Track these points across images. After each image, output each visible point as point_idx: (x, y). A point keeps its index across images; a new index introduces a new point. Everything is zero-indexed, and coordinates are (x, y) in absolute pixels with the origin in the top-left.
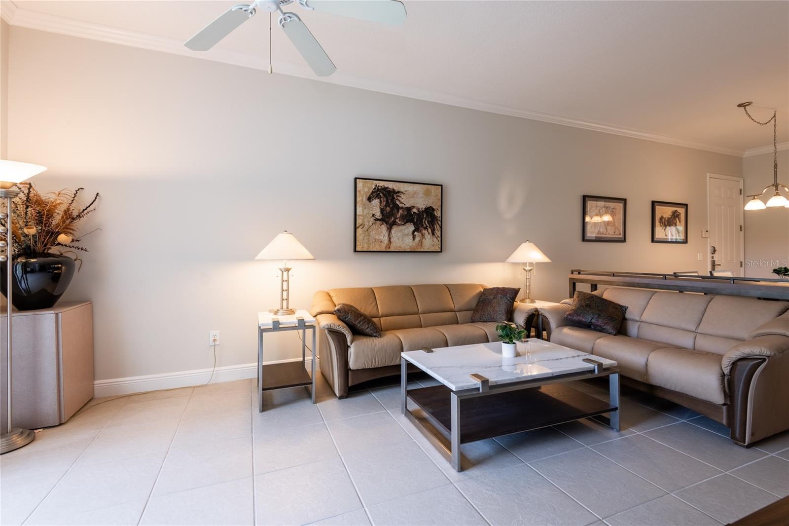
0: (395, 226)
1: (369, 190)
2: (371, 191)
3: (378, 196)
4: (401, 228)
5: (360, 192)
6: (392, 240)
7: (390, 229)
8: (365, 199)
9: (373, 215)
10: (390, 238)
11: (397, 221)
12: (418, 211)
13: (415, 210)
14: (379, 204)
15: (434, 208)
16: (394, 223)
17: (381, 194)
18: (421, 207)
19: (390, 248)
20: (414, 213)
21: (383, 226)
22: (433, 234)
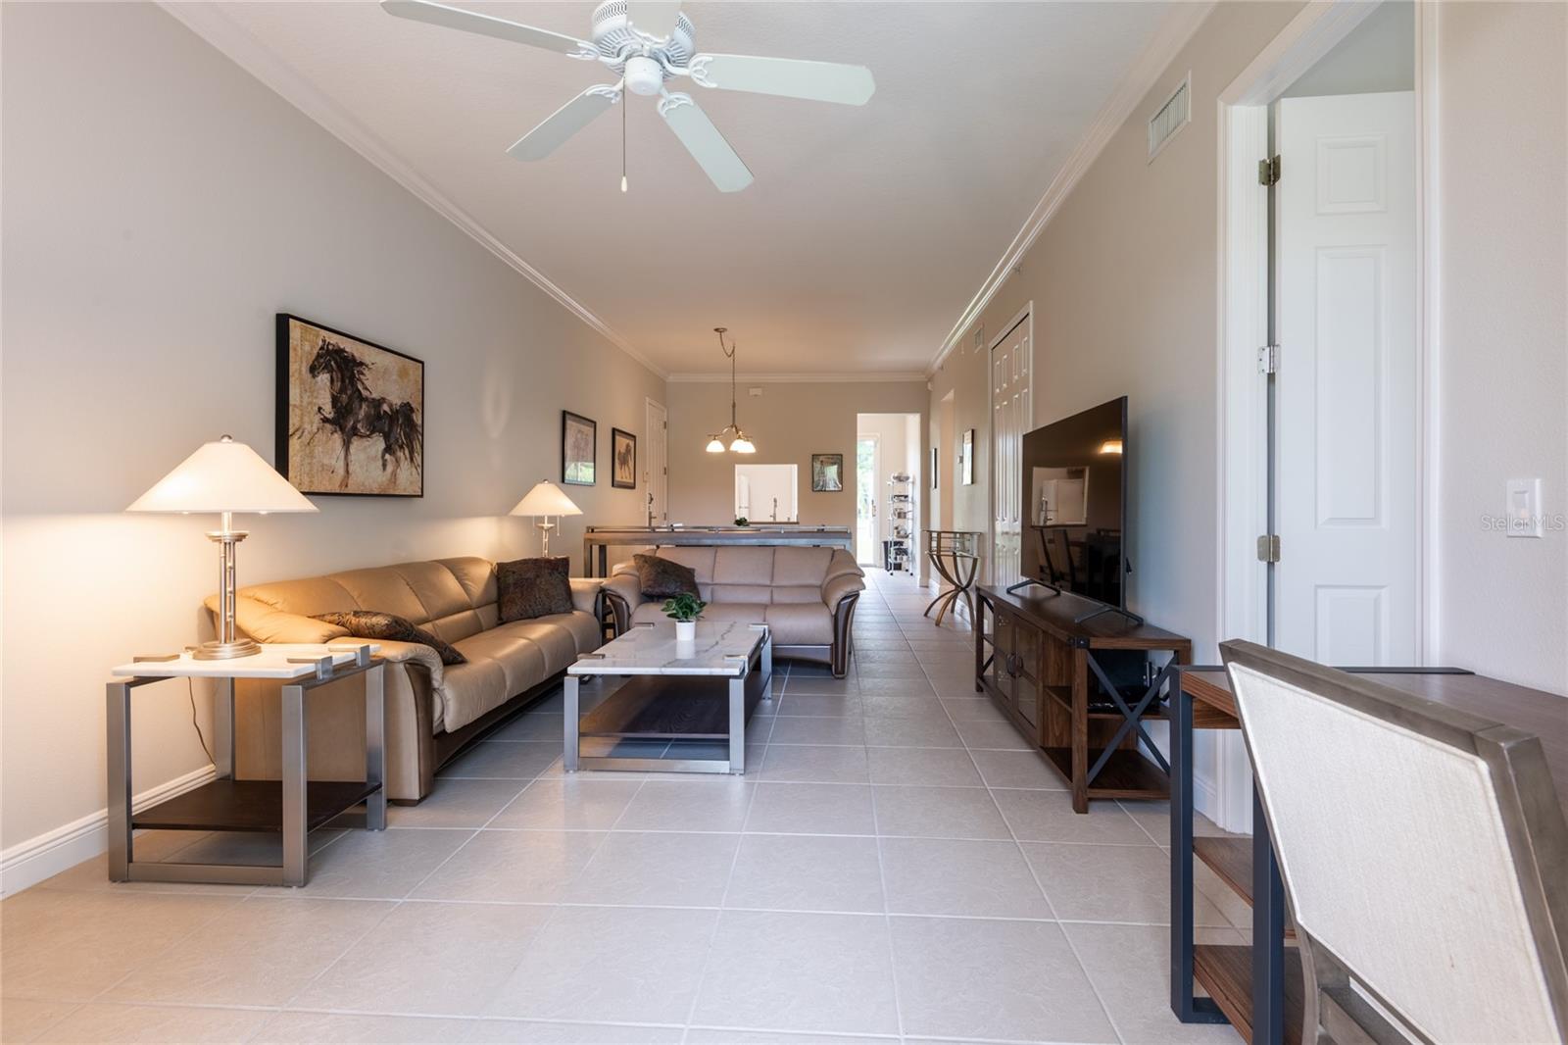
0: (355, 437)
1: (312, 349)
2: (315, 352)
3: (327, 368)
4: (366, 442)
5: (295, 350)
6: (351, 468)
7: (347, 445)
8: (305, 369)
9: (320, 409)
10: (347, 465)
11: (359, 426)
12: (391, 410)
13: (385, 407)
14: (329, 384)
15: (413, 406)
16: (355, 432)
17: (333, 363)
18: (394, 403)
19: (347, 486)
20: (385, 411)
21: (336, 435)
22: (412, 460)
